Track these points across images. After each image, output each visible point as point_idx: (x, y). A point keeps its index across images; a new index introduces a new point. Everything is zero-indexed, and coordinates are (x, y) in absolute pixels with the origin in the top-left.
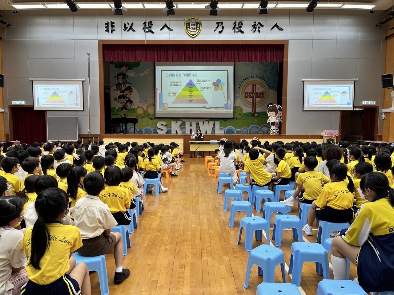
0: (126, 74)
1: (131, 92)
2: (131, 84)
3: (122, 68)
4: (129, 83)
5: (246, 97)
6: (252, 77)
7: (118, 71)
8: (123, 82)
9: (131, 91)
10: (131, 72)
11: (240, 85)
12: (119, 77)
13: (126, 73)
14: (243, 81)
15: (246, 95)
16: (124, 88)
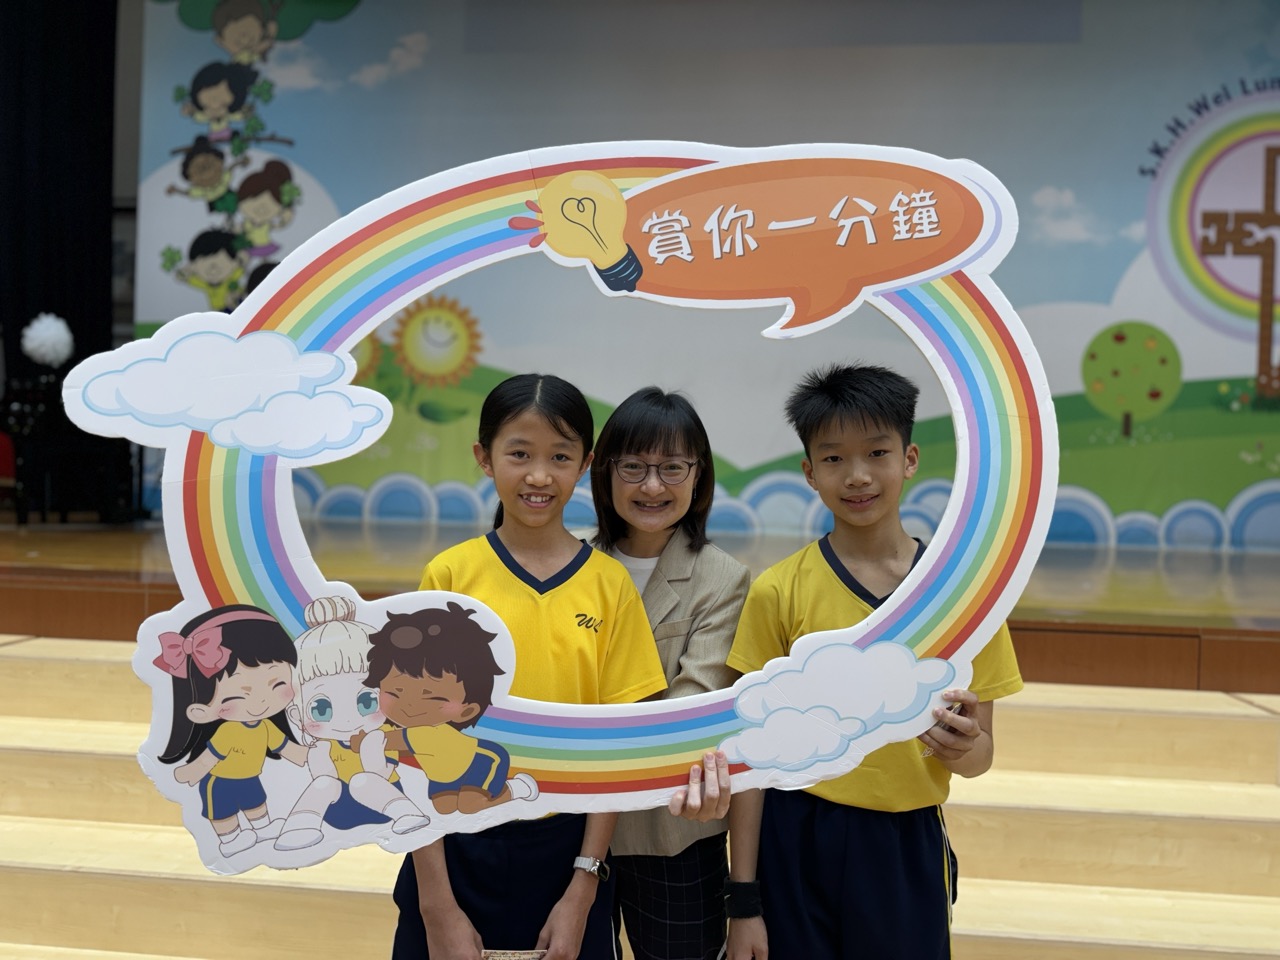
0: (255, 74)
1: (289, 205)
2: (290, 143)
3: (233, 31)
4: (273, 139)
5: (1207, 249)
6: (1261, 87)
7: (204, 50)
8: (235, 134)
9: (286, 198)
10: (288, 59)
11: (1158, 151)
12: (205, 96)
13: (258, 66)
14: (1186, 116)
15: (1212, 234)
16: (236, 179)
